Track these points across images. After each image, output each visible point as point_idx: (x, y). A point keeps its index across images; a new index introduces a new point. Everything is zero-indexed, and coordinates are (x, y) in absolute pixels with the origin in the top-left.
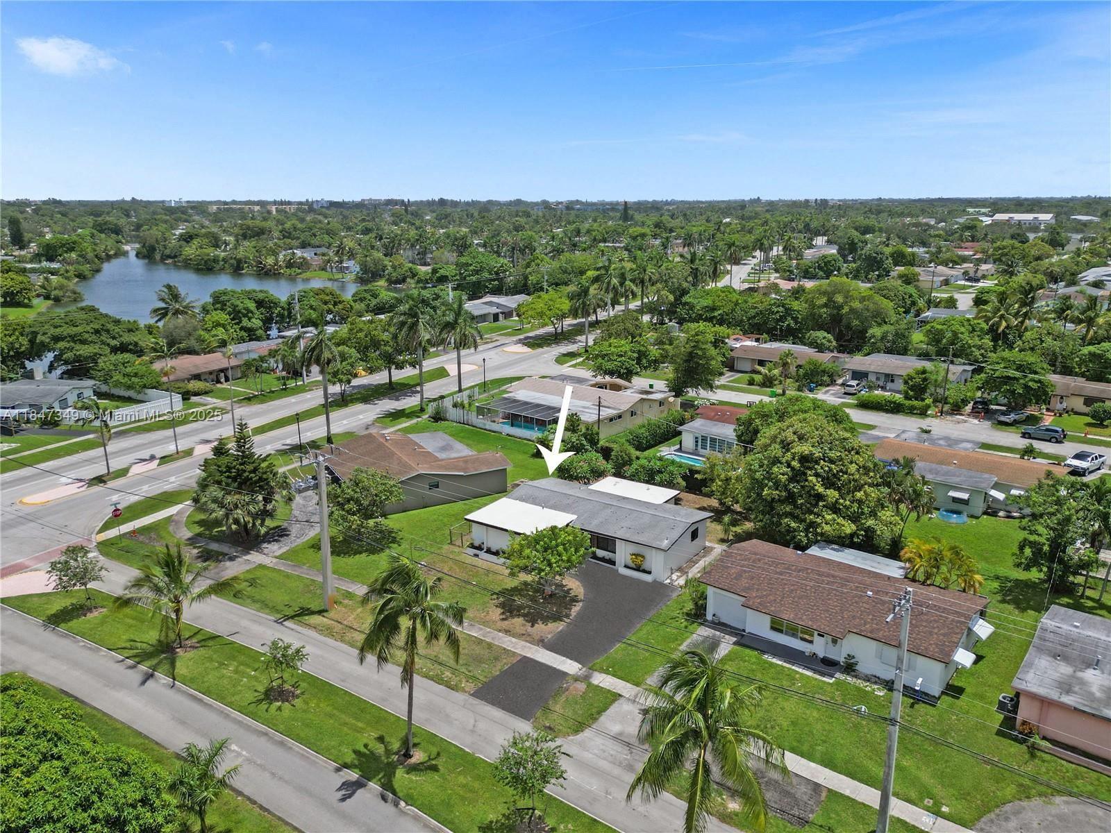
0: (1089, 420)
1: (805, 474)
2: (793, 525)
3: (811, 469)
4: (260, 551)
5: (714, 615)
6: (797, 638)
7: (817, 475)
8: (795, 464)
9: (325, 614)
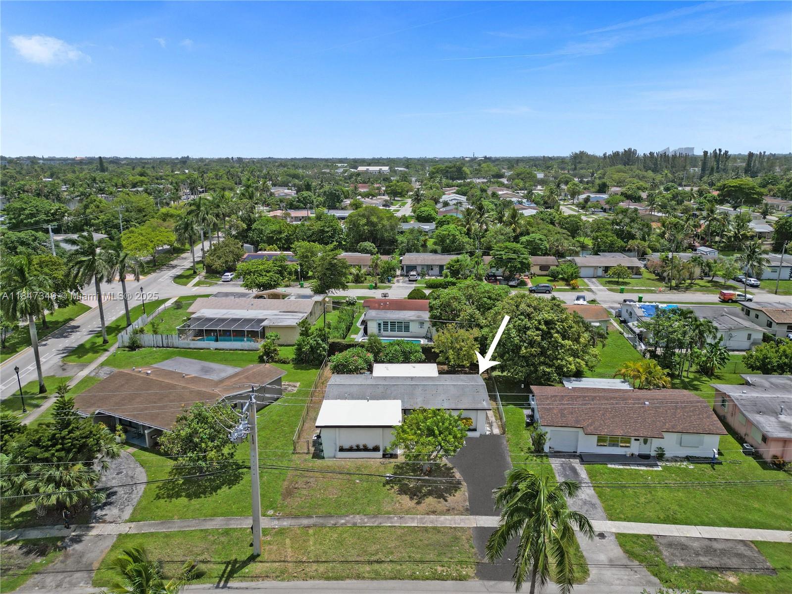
0: (550, 278)
1: (550, 333)
2: (548, 370)
3: (553, 329)
4: (101, 520)
5: (550, 448)
6: (618, 446)
7: (558, 332)
8: (543, 327)
9: (259, 559)
